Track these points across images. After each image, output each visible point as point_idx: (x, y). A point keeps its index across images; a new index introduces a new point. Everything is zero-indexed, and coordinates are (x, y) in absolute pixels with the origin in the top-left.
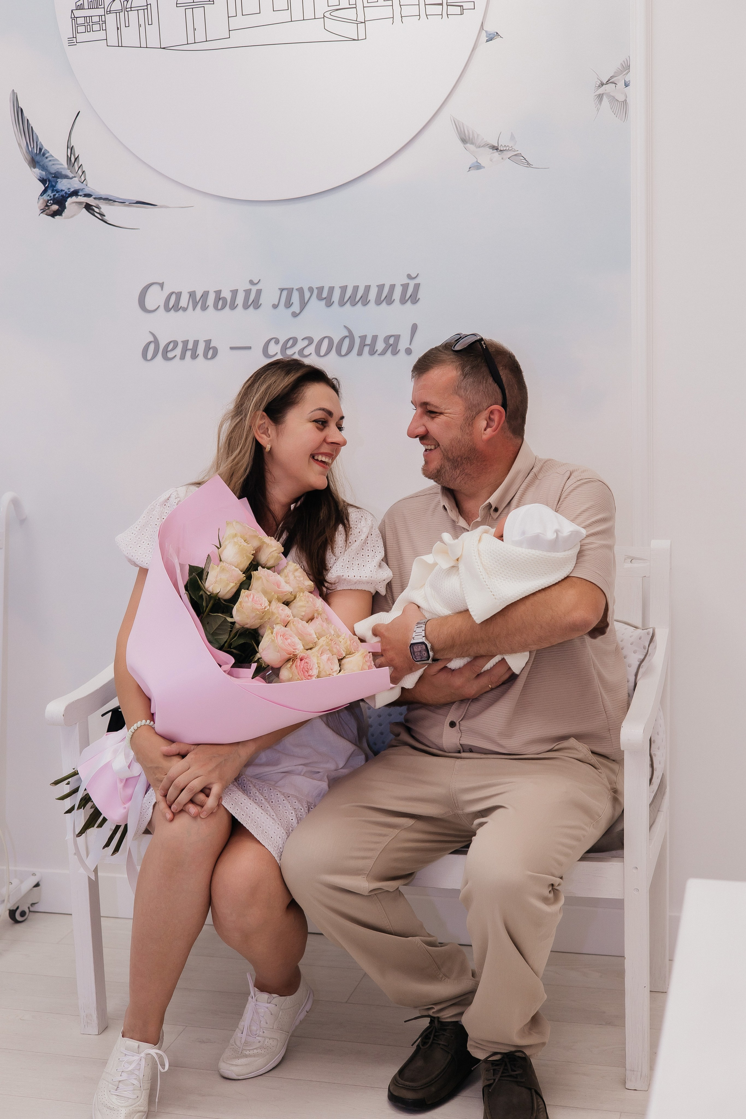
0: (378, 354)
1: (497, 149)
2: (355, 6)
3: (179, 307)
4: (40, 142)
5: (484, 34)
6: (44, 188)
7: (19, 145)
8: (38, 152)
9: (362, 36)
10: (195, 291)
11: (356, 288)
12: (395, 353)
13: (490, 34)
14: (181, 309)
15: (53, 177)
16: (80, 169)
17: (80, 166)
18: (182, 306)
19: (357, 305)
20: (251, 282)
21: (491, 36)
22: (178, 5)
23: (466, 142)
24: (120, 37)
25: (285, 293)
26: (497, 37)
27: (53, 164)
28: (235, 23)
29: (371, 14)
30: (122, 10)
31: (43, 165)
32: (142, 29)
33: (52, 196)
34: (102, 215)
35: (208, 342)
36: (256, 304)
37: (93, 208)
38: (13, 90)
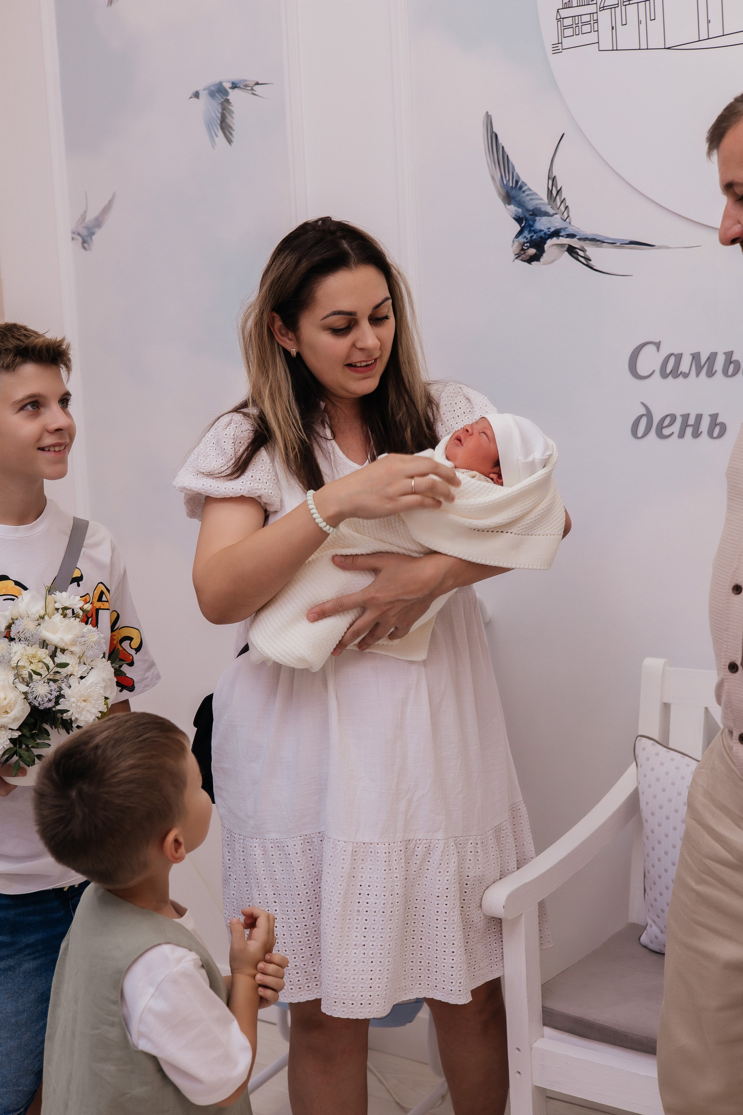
3: (679, 372)
4: (517, 173)
6: (519, 229)
7: (493, 178)
8: (514, 186)
10: (699, 353)
14: (681, 376)
15: (530, 215)
16: (562, 204)
17: (562, 199)
18: (683, 371)
24: (614, 39)
27: (531, 199)
30: (618, 4)
31: (519, 200)
32: (643, 26)
33: (529, 238)
34: (588, 259)
35: (714, 417)
37: (578, 250)
38: (487, 112)
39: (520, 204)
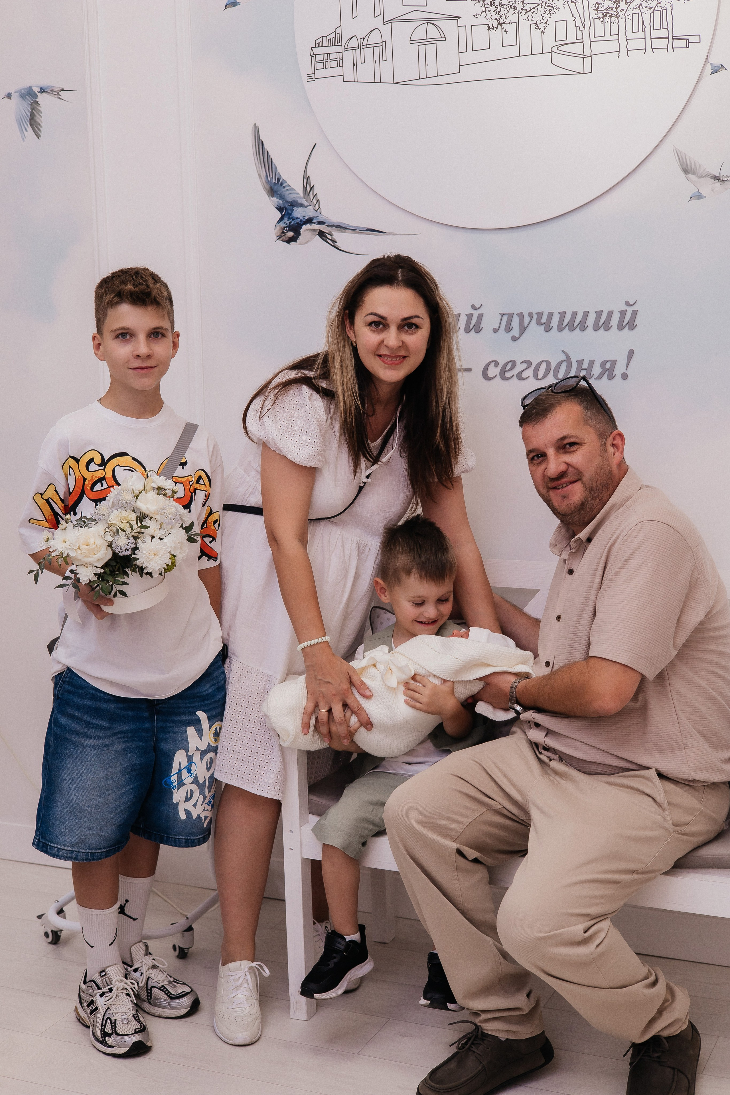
0: (595, 379)
1: (719, 179)
2: (581, 41)
4: (279, 173)
5: (709, 66)
6: (280, 216)
7: (259, 175)
8: (276, 182)
9: (588, 69)
11: (575, 314)
12: (611, 377)
13: (716, 67)
15: (289, 205)
16: (315, 198)
17: (314, 195)
19: (574, 331)
20: (474, 307)
21: (716, 68)
22: (411, 42)
23: (688, 172)
24: (355, 72)
25: (505, 318)
26: (722, 69)
27: (290, 194)
28: (465, 59)
29: (597, 48)
30: (358, 47)
31: (280, 194)
32: (377, 65)
33: (288, 223)
34: (334, 241)
36: (478, 329)
37: (326, 234)
38: (255, 124)
39: (281, 197)
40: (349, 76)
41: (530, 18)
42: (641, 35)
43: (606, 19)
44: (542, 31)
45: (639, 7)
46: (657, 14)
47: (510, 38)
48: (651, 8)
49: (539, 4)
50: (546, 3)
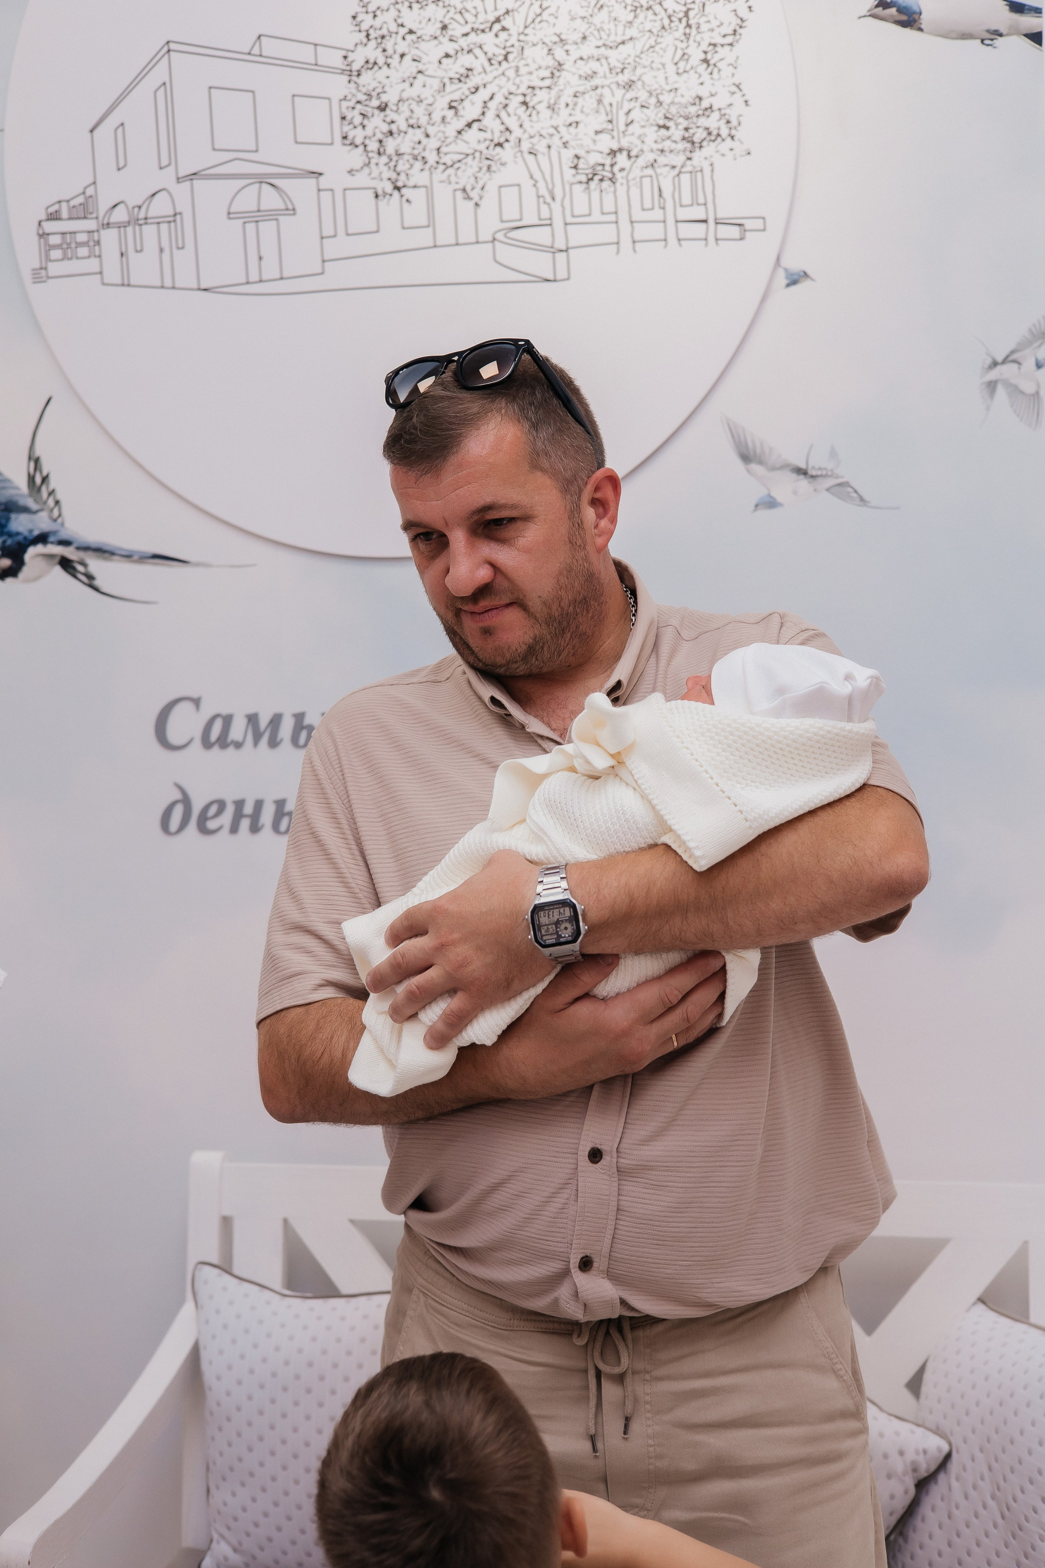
1: (805, 474)
2: (548, 222)
3: (229, 740)
9: (562, 274)
10: (257, 713)
13: (792, 274)
14: (232, 745)
16: (50, 497)
17: (50, 489)
18: (235, 740)
21: (795, 277)
22: (231, 216)
23: (749, 460)
24: (125, 269)
26: (805, 279)
27: (3, 488)
28: (332, 249)
29: (577, 235)
30: (129, 222)
34: (90, 577)
35: (280, 804)
37: (75, 564)
40: (113, 274)
41: (453, 179)
42: (658, 214)
43: (593, 185)
44: (477, 204)
45: (652, 165)
46: (685, 179)
47: (416, 213)
48: (674, 167)
49: (467, 155)
50: (481, 152)
